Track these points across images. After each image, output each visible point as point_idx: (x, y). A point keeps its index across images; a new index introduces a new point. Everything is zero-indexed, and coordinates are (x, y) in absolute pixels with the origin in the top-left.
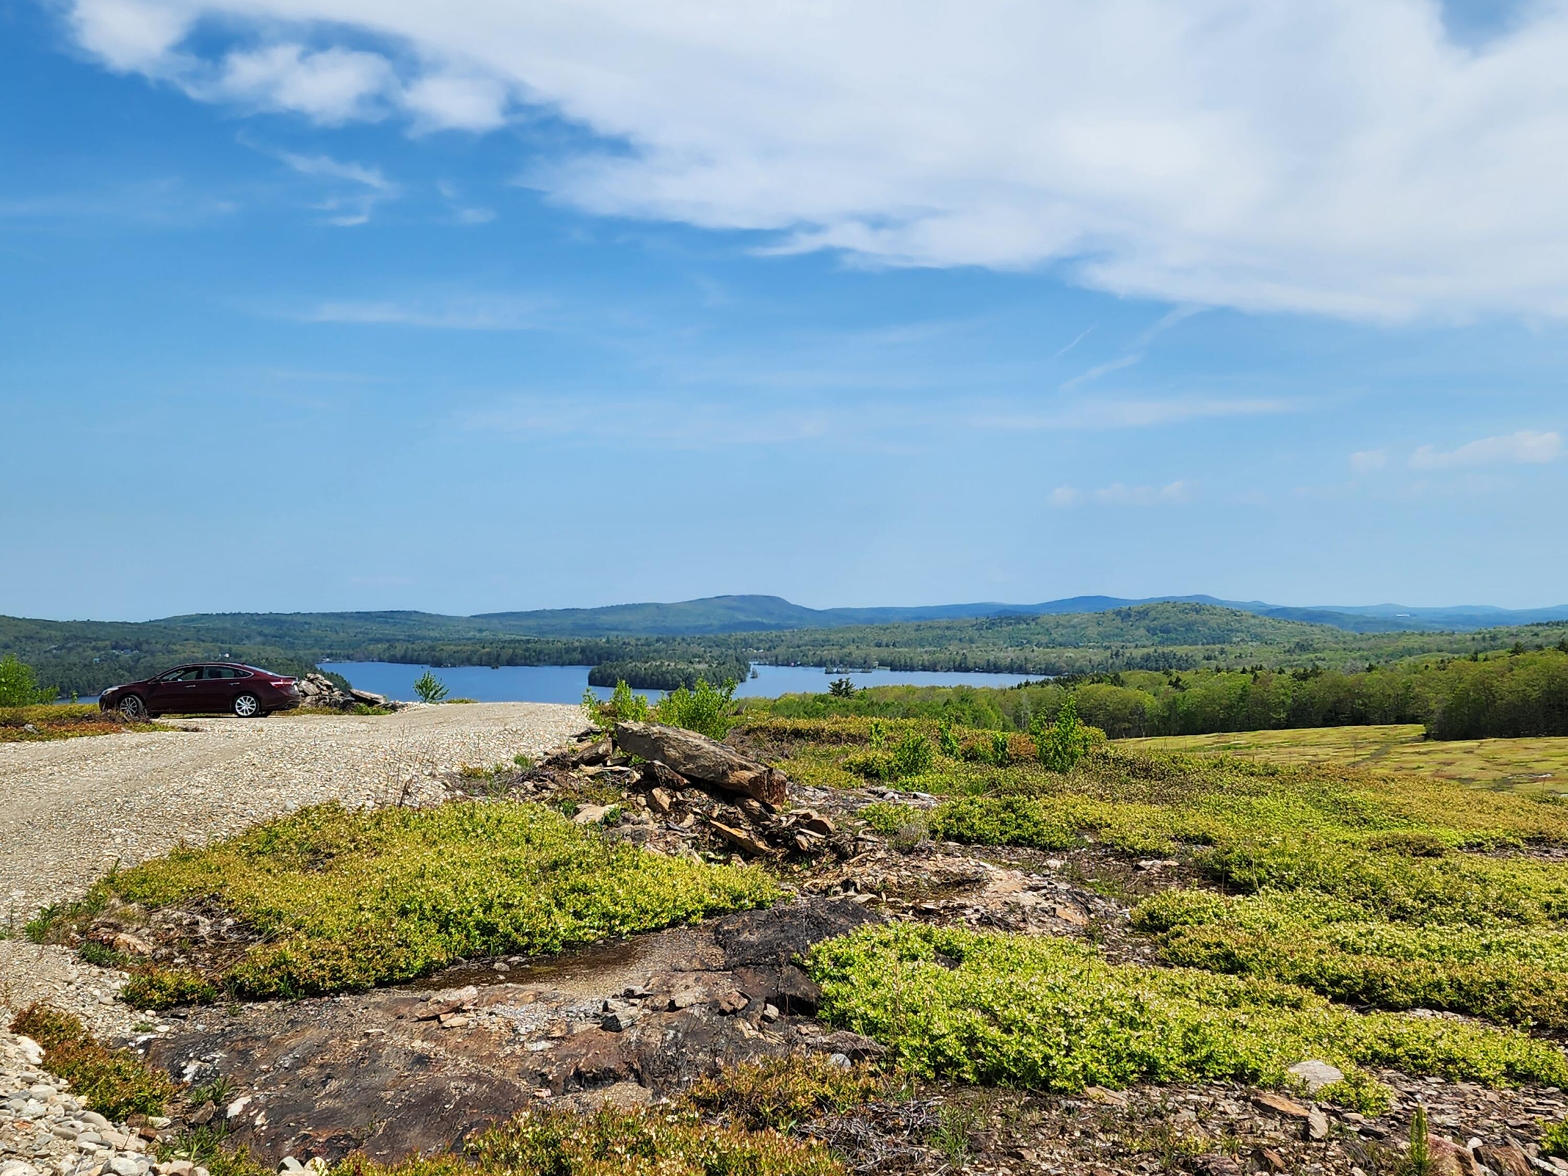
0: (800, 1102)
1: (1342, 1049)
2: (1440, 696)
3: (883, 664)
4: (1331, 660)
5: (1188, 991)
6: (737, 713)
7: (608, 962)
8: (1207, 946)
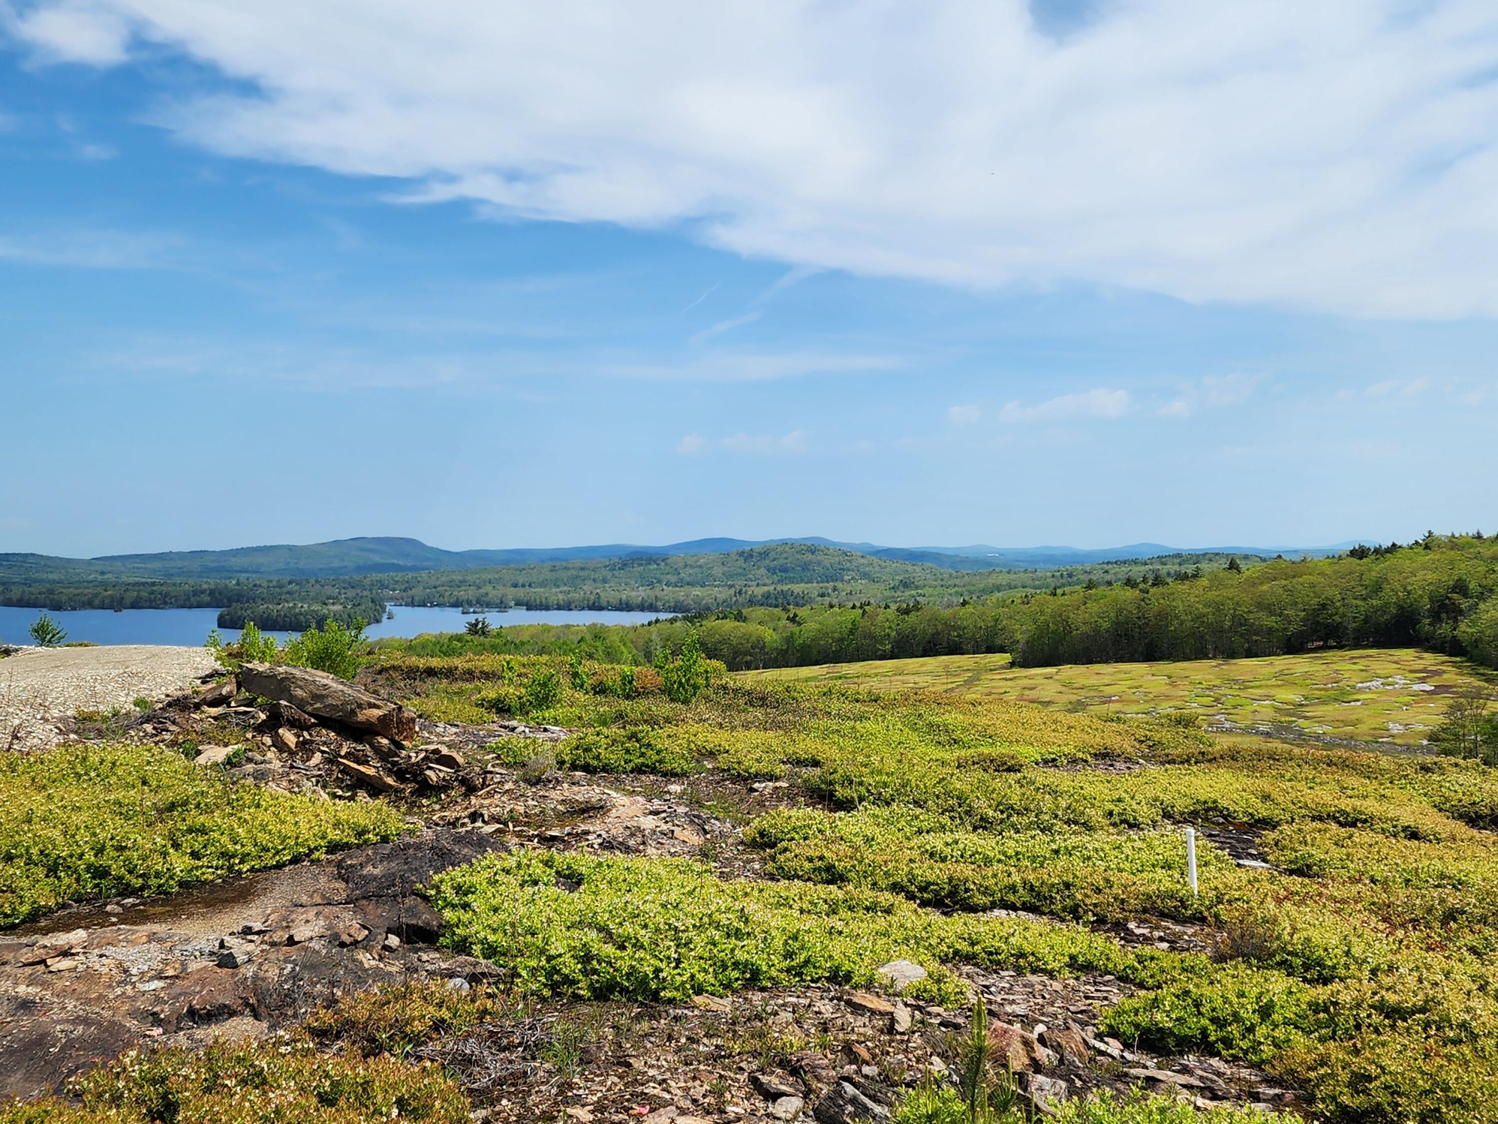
0: (417, 1026)
1: (927, 949)
2: (1024, 628)
3: (519, 604)
4: (930, 596)
5: (791, 902)
6: (369, 653)
7: (227, 901)
8: (811, 860)
